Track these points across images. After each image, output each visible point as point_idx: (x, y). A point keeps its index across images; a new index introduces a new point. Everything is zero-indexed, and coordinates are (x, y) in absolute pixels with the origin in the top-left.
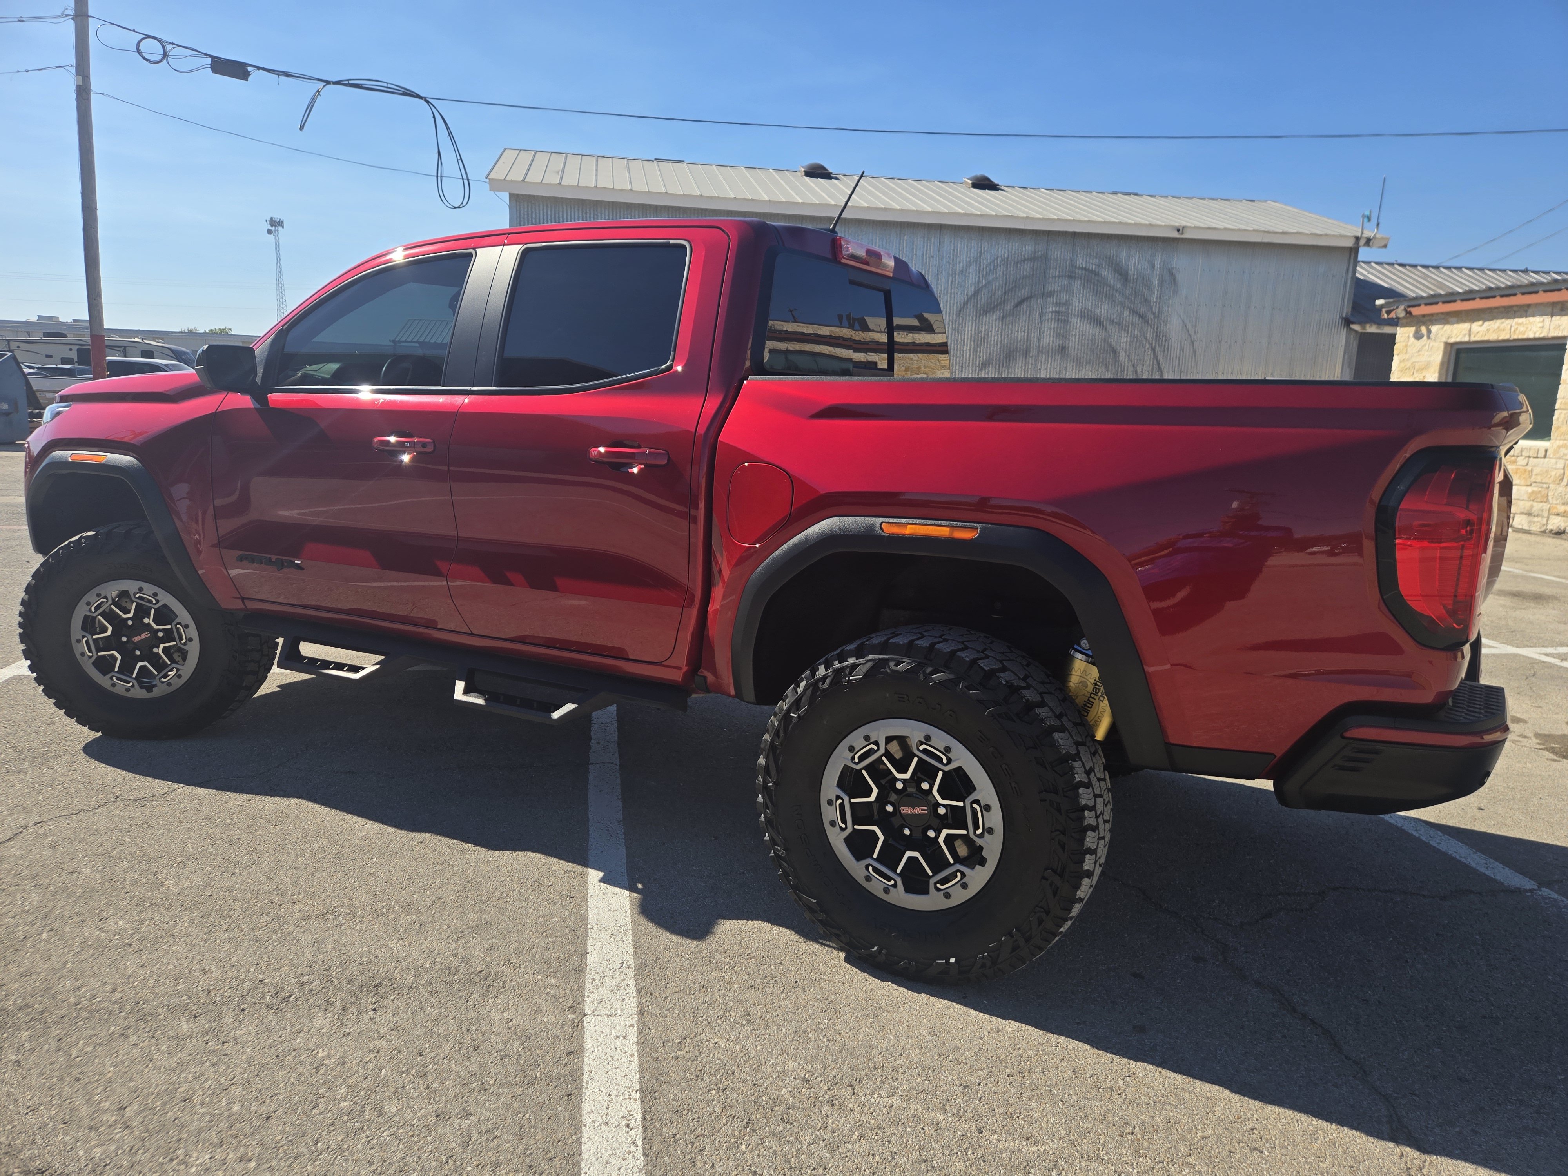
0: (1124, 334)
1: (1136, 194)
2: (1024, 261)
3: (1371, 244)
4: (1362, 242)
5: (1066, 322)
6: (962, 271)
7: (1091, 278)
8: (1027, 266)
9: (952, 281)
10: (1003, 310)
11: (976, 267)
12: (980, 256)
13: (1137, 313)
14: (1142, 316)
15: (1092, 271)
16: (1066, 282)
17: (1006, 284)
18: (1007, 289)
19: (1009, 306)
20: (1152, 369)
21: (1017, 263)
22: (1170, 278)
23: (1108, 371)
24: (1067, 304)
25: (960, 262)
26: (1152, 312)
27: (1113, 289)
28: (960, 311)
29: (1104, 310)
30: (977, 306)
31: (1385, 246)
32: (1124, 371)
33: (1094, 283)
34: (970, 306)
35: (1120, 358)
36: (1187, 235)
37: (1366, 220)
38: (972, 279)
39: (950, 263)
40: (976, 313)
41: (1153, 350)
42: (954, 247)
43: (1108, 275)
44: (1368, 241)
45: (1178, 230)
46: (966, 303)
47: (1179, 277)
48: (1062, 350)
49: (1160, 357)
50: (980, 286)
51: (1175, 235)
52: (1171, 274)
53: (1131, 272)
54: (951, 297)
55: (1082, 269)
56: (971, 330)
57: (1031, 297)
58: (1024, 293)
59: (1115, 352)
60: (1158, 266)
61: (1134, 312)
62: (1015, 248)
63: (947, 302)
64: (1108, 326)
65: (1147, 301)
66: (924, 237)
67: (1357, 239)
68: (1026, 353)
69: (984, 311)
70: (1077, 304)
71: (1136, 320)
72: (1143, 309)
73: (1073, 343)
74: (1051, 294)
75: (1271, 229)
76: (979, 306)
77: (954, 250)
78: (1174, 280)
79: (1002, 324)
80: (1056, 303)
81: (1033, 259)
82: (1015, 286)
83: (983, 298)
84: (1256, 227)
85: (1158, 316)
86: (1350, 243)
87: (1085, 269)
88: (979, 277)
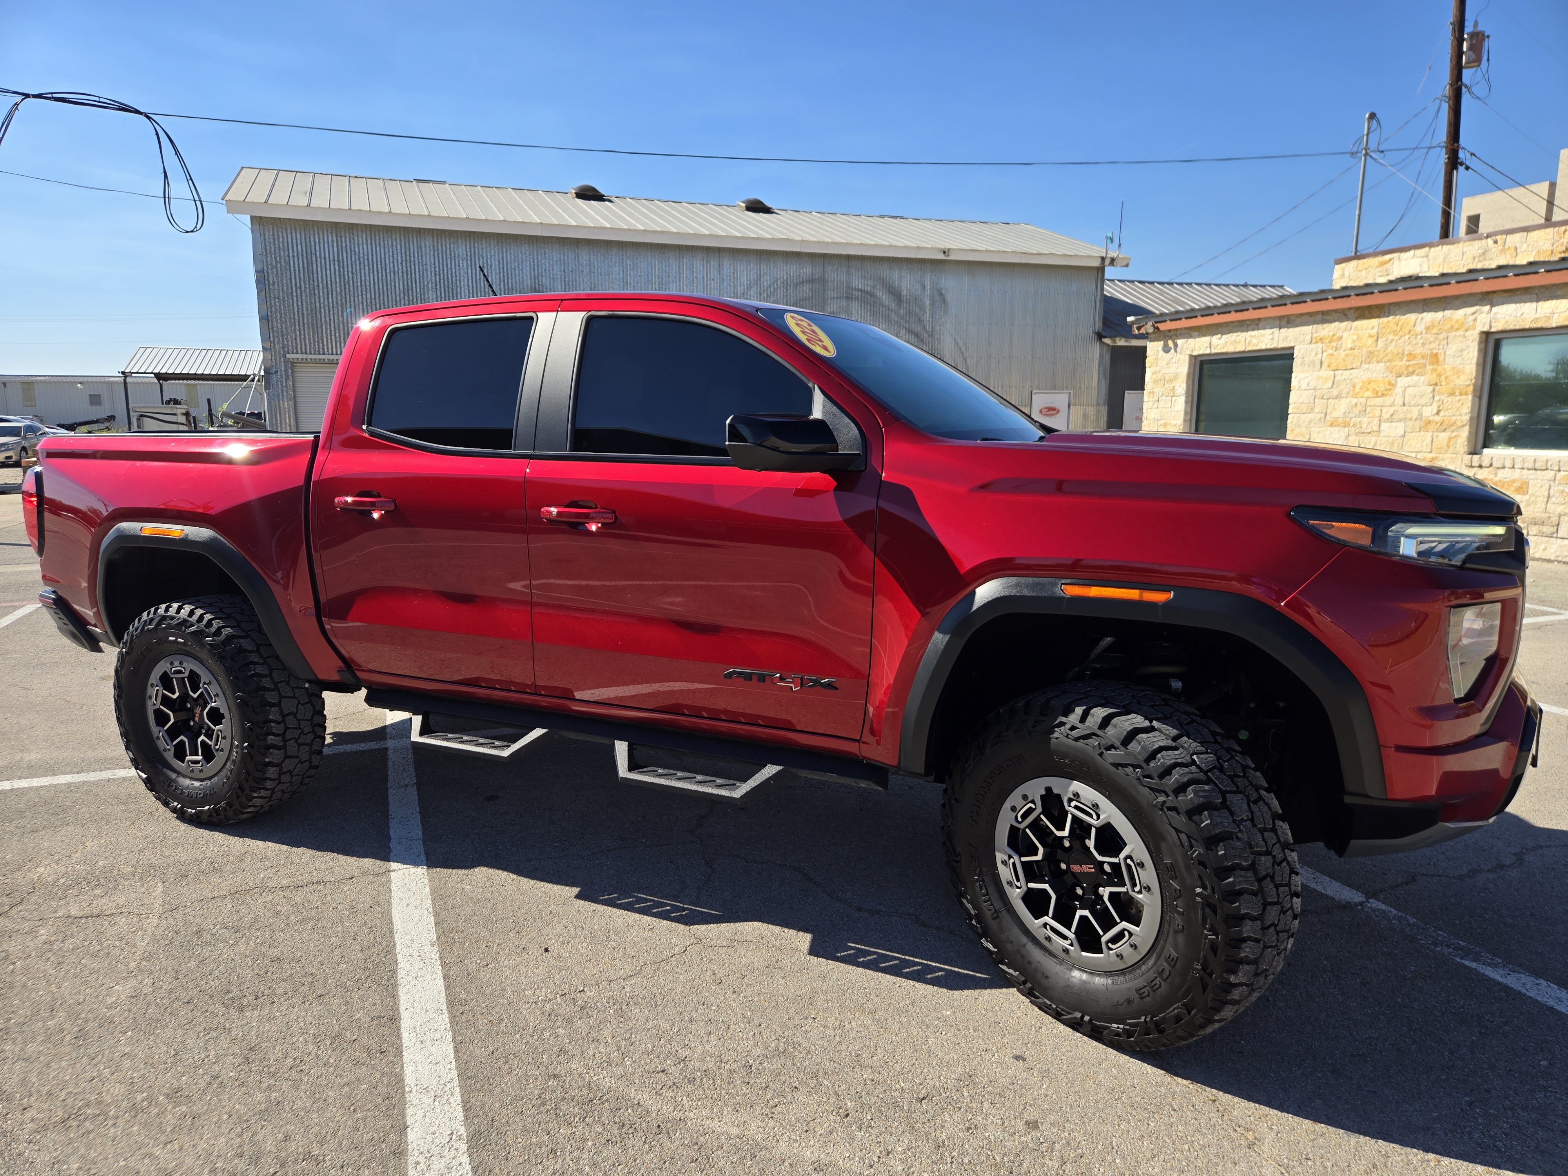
1: (902, 218)
2: (803, 283)
3: (1115, 263)
4: (1107, 262)
6: (743, 294)
7: (867, 299)
8: (806, 288)
11: (757, 289)
12: (760, 279)
13: (912, 332)
14: (917, 335)
15: (867, 293)
16: (844, 303)
21: (797, 284)
22: (940, 298)
25: (740, 285)
26: (926, 331)
27: (889, 310)
31: (1127, 265)
33: (870, 304)
36: (952, 257)
37: (1109, 241)
39: (731, 286)
42: (734, 270)
43: (882, 295)
44: (1113, 260)
45: (944, 253)
47: (948, 297)
51: (942, 257)
52: (941, 294)
53: (904, 292)
55: (858, 290)
60: (928, 287)
62: (791, 270)
65: (920, 321)
66: (703, 260)
67: (1103, 259)
72: (918, 328)
75: (1028, 251)
77: (734, 273)
78: (944, 300)
81: (811, 281)
84: (1014, 249)
85: (931, 335)
86: (1097, 263)
87: (861, 290)
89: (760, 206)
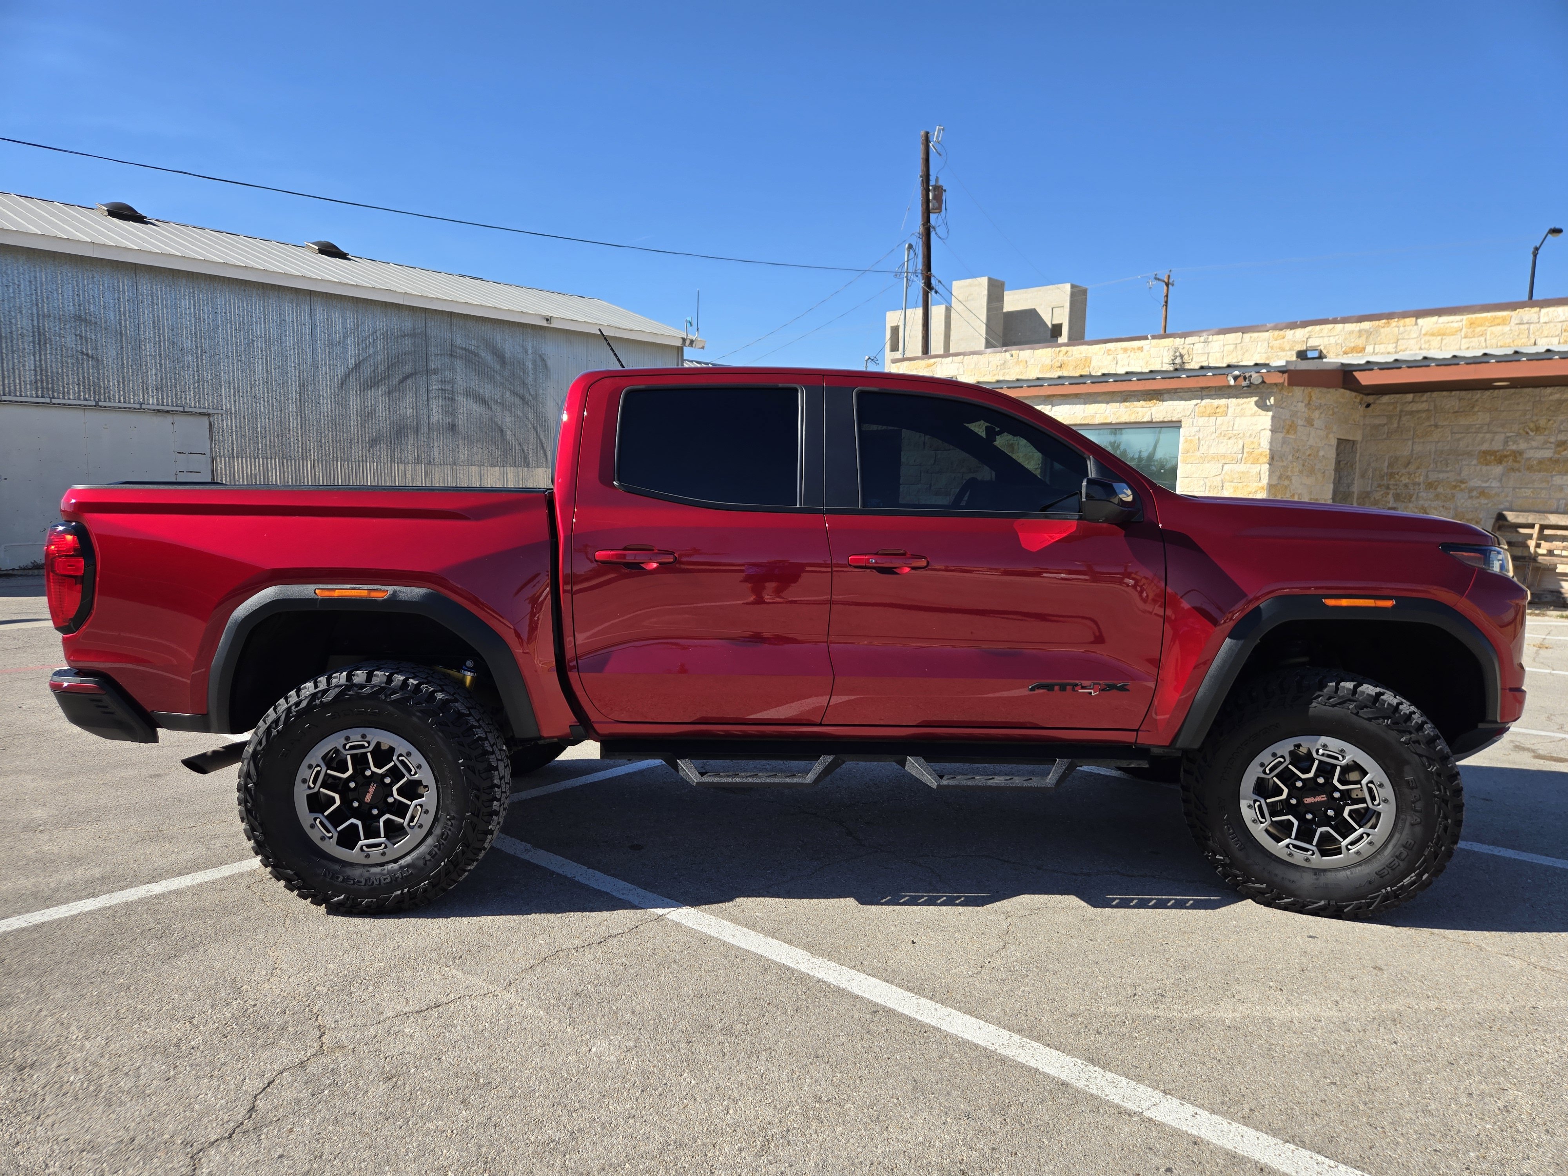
0: (507, 414)
2: (404, 336)
3: (694, 345)
4: (688, 342)
5: (453, 400)
6: (339, 342)
7: (470, 358)
8: (408, 341)
9: (329, 352)
10: (388, 385)
11: (354, 338)
12: (358, 328)
13: (517, 395)
14: (522, 398)
15: (471, 352)
16: (447, 360)
17: (388, 359)
18: (390, 364)
19: (395, 381)
20: (537, 448)
21: (398, 338)
22: (542, 362)
23: (498, 449)
24: (452, 382)
25: (335, 333)
26: (530, 394)
27: (494, 371)
28: (342, 384)
29: (487, 390)
30: (360, 380)
31: (703, 348)
32: (512, 450)
33: (475, 363)
34: (352, 379)
35: (508, 437)
36: (554, 325)
37: (689, 325)
38: (352, 351)
39: (325, 333)
40: (360, 387)
41: (536, 430)
42: (328, 316)
43: (488, 357)
44: (692, 342)
45: (547, 320)
46: (347, 376)
47: (550, 363)
48: (452, 429)
49: (542, 436)
50: (361, 359)
51: (544, 323)
52: (543, 360)
53: (507, 356)
54: (330, 368)
55: (462, 348)
56: (356, 405)
57: (416, 373)
58: (408, 369)
59: (502, 431)
60: (530, 352)
61: (514, 393)
62: (395, 322)
63: (326, 373)
64: (493, 406)
65: (524, 384)
66: (292, 303)
67: (684, 340)
68: (417, 430)
69: (368, 386)
70: (461, 383)
71: (517, 401)
72: (520, 390)
73: (461, 420)
74: (435, 372)
75: (620, 326)
76: (362, 380)
77: (327, 319)
78: (546, 365)
79: (389, 399)
80: (441, 381)
81: (413, 335)
82: (398, 361)
83: (367, 371)
84: (609, 323)
85: (536, 398)
86: (679, 343)
87: (465, 349)
88: (359, 350)
89: (334, 250)
